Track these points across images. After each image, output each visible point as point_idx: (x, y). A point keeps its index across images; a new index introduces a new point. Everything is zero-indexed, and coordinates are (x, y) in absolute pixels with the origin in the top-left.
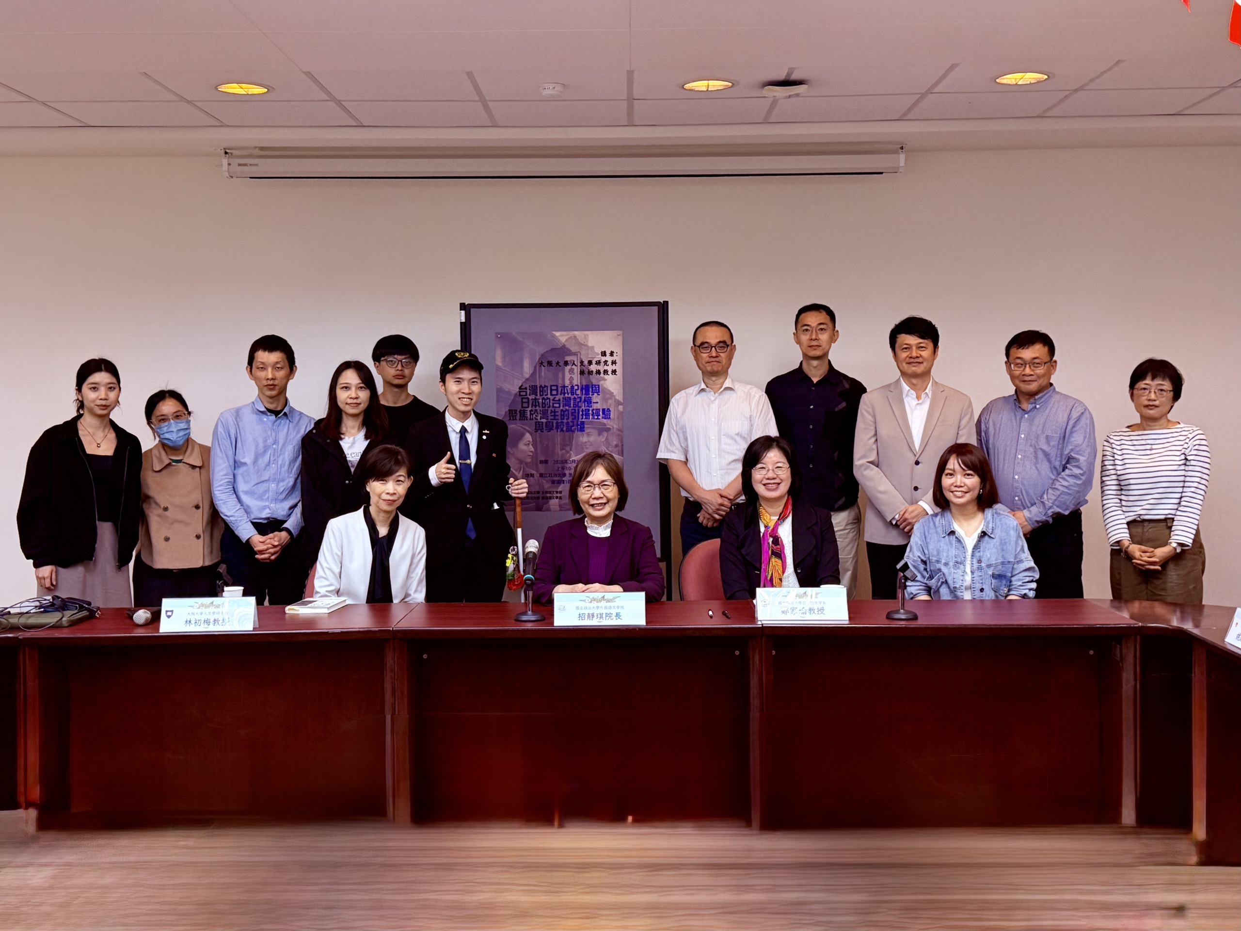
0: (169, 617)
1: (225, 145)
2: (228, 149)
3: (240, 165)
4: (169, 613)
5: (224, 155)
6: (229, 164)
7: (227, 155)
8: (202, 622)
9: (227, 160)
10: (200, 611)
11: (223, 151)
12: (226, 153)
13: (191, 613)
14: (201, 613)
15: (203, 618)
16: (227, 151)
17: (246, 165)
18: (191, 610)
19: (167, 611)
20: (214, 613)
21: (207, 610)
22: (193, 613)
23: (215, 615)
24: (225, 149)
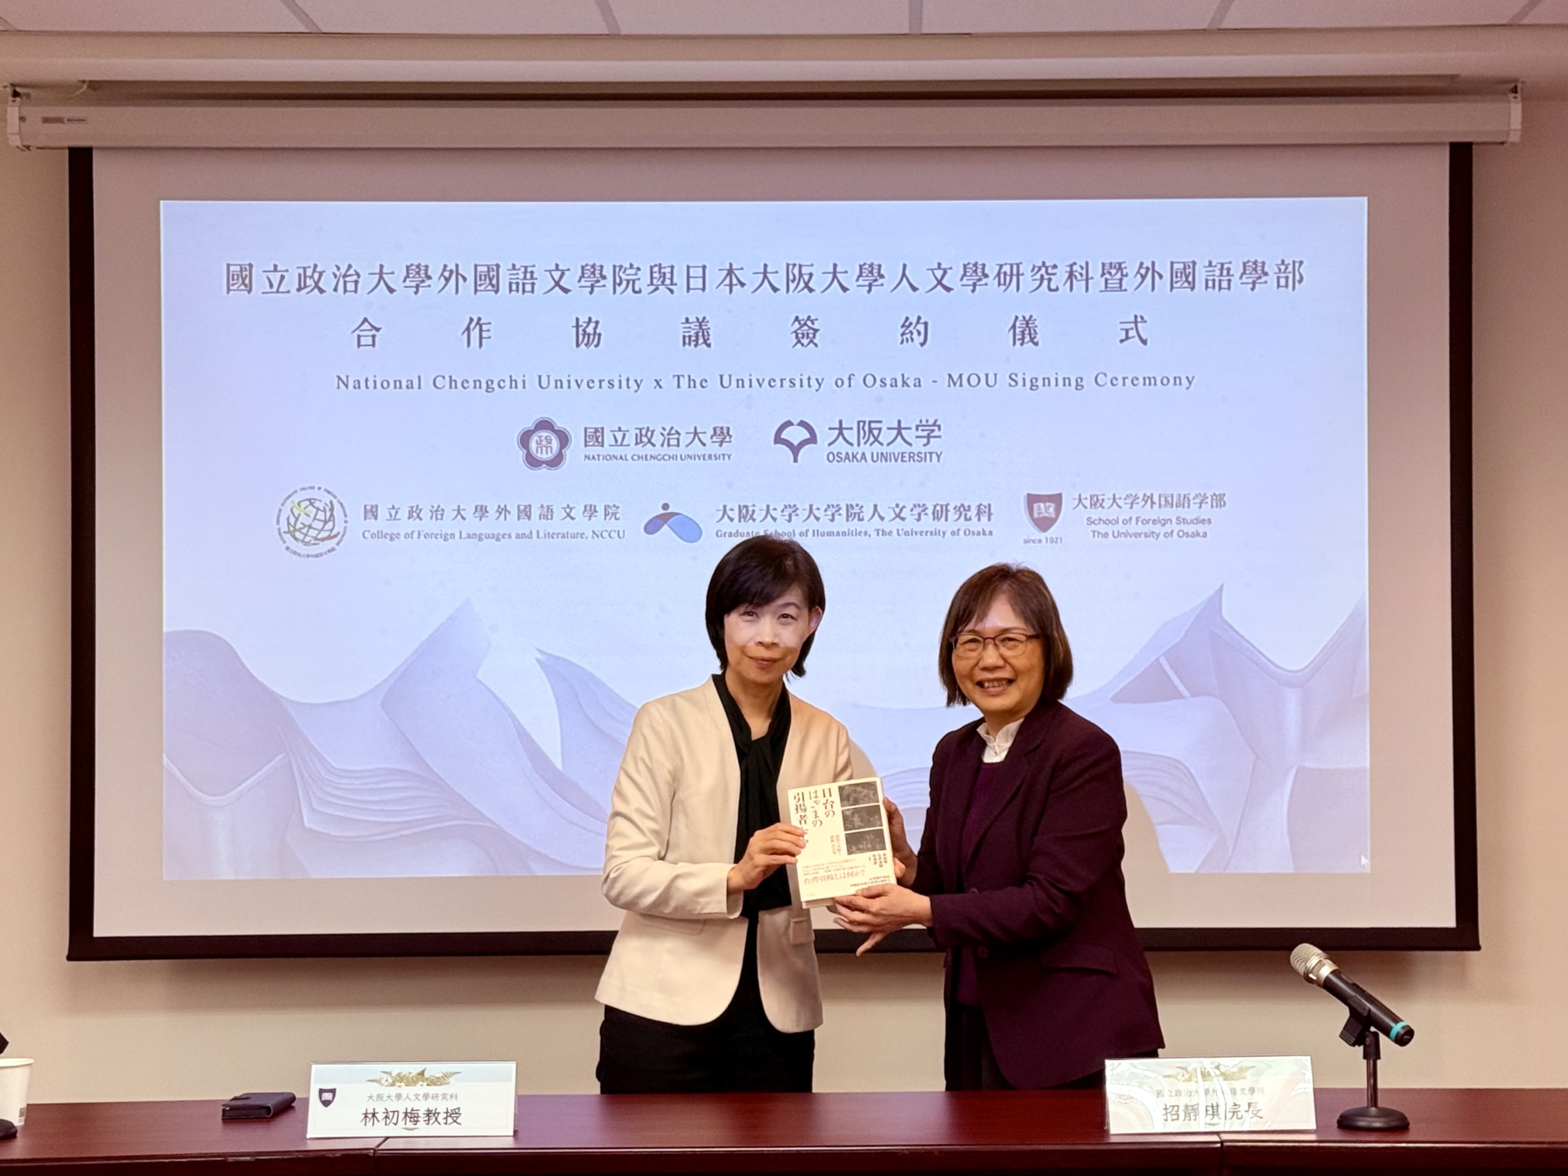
0: (326, 1103)
1: (16, 80)
2: (21, 86)
3: (46, 120)
4: (327, 1096)
5: (11, 98)
6: (22, 119)
7: (18, 99)
8: (402, 1116)
9: (17, 109)
10: (394, 1091)
11: (9, 90)
12: (16, 94)
13: (375, 1095)
14: (399, 1096)
15: (401, 1107)
16: (18, 90)
17: (59, 120)
18: (375, 1089)
19: (321, 1091)
20: (426, 1096)
21: (412, 1090)
22: (380, 1097)
23: (430, 1100)
24: (13, 85)
